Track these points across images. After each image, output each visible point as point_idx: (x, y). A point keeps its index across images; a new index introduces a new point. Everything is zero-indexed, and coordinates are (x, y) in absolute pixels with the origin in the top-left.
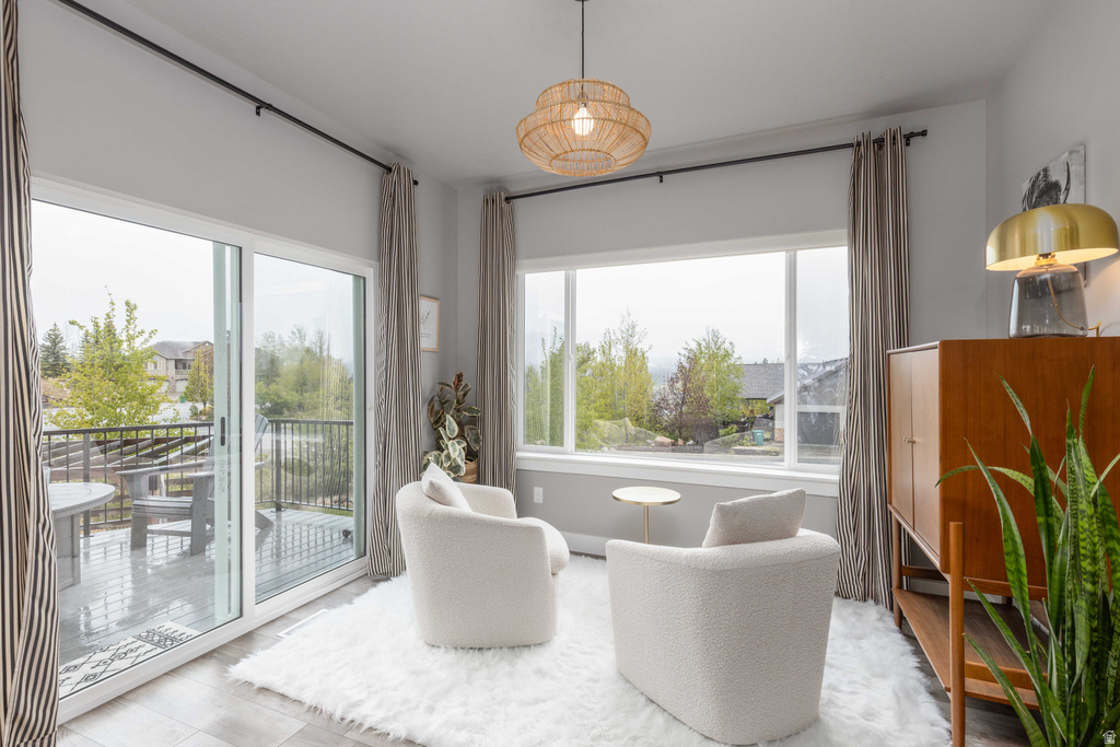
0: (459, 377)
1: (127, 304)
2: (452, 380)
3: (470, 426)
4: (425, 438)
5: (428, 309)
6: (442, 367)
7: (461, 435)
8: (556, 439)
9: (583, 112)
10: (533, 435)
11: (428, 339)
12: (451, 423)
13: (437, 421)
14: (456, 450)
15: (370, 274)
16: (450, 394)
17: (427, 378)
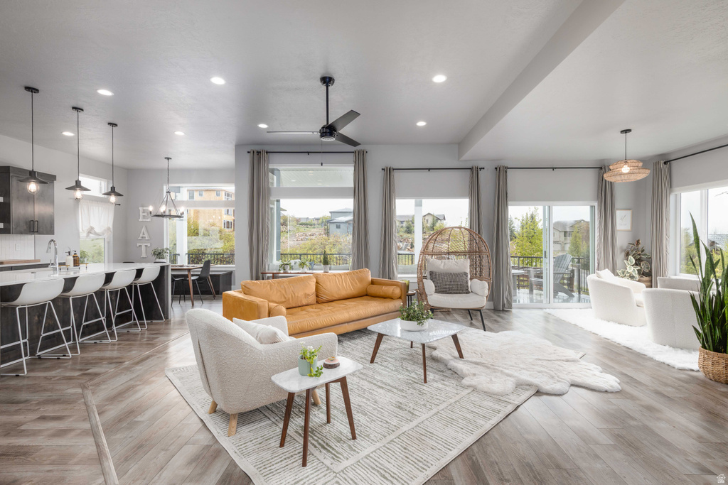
0: (638, 241)
3: (645, 261)
6: (634, 237)
9: (626, 167)
12: (631, 259)
14: (631, 270)
15: (596, 204)
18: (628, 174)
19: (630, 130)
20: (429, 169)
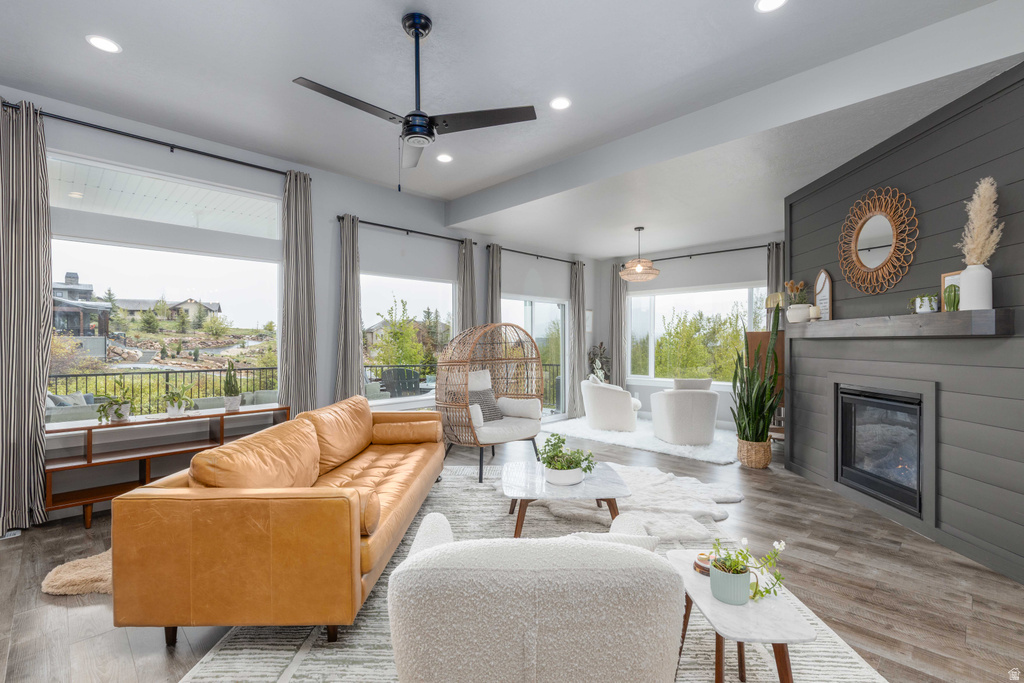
0: (602, 344)
1: (402, 301)
2: (598, 345)
3: (607, 365)
4: (587, 370)
5: (589, 315)
6: (594, 340)
7: (602, 368)
8: (646, 372)
9: (639, 266)
10: (635, 371)
11: (589, 327)
12: (598, 363)
13: (592, 361)
14: (601, 373)
15: (567, 303)
16: (598, 351)
17: (587, 346)
18: (642, 273)
19: (643, 228)
20: (408, 231)
